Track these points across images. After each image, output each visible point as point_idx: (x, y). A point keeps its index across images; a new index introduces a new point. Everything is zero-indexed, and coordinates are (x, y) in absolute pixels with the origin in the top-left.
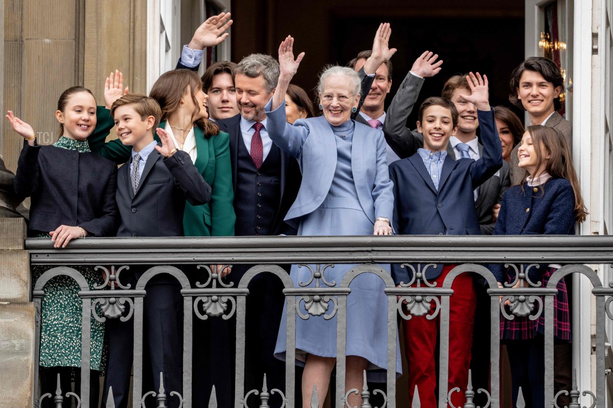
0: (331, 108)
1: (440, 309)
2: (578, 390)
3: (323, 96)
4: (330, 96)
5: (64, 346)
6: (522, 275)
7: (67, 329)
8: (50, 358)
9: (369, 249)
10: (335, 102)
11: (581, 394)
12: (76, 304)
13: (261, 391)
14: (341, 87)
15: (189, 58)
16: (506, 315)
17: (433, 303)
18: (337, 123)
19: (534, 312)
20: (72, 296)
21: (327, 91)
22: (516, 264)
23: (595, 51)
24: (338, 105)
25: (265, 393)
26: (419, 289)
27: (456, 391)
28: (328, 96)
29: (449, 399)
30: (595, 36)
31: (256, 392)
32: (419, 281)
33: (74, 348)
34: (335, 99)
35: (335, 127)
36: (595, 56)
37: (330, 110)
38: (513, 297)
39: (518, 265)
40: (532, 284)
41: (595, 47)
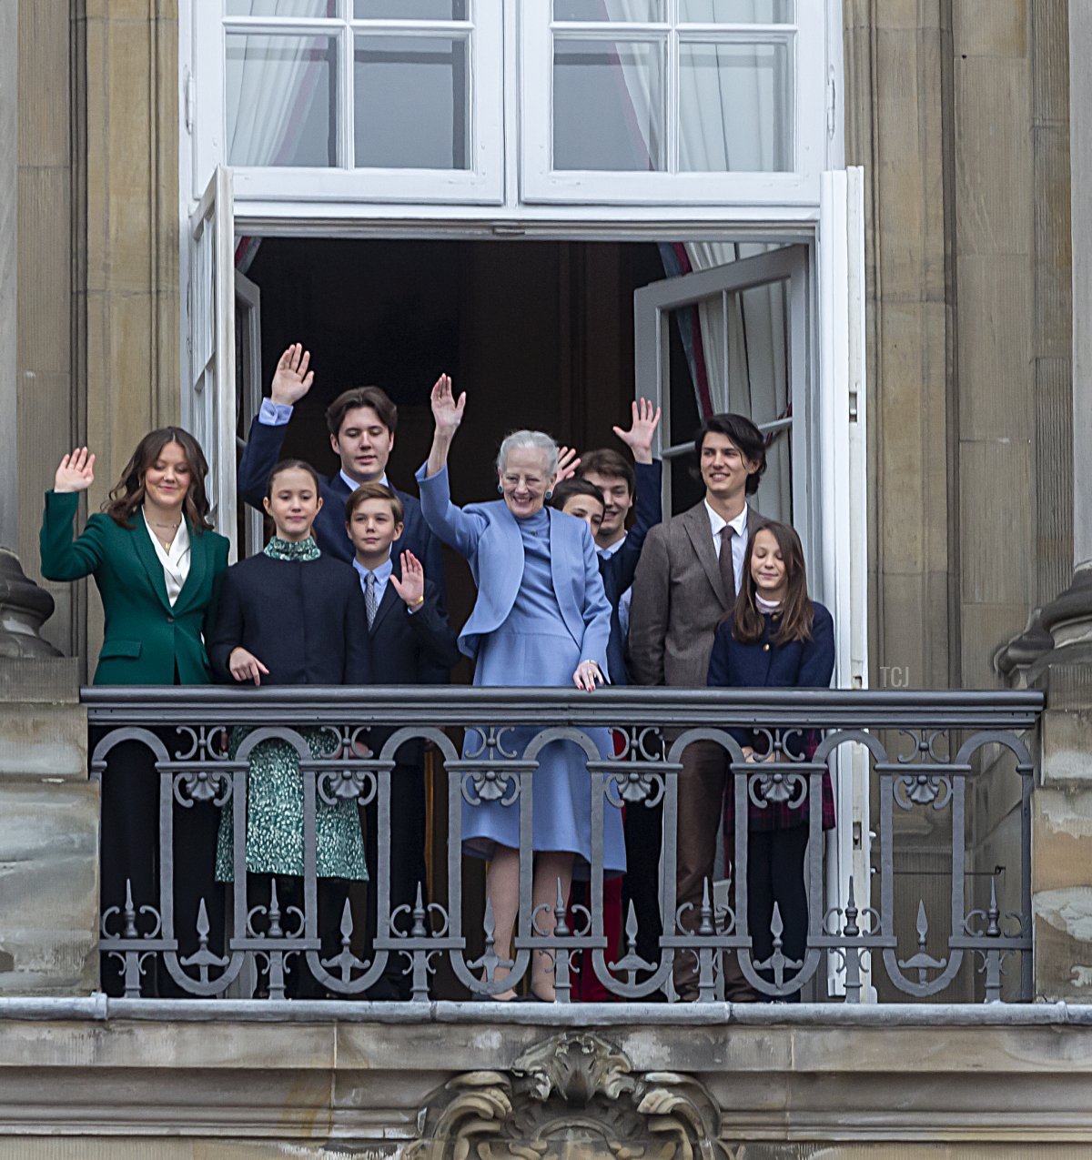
0: (516, 495)
1: (664, 793)
2: (856, 906)
3: (504, 476)
4: (515, 479)
5: (278, 844)
6: (778, 744)
7: (283, 819)
8: (259, 859)
9: (565, 705)
10: (522, 487)
11: (860, 913)
12: (294, 784)
13: (413, 907)
14: (530, 466)
15: (269, 415)
16: (755, 801)
17: (654, 784)
18: (524, 515)
19: (794, 797)
20: (286, 772)
21: (511, 471)
22: (769, 729)
23: (853, 418)
24: (526, 491)
25: (419, 910)
26: (634, 763)
27: (688, 908)
28: (512, 479)
29: (678, 919)
30: (853, 395)
31: (408, 909)
32: (634, 752)
33: (293, 847)
34: (522, 482)
35: (520, 520)
36: (854, 424)
37: (514, 497)
38: (766, 777)
39: (773, 731)
40: (793, 758)
41: (853, 412)
